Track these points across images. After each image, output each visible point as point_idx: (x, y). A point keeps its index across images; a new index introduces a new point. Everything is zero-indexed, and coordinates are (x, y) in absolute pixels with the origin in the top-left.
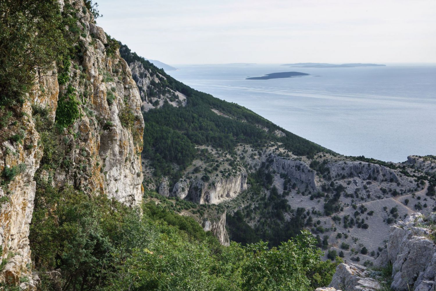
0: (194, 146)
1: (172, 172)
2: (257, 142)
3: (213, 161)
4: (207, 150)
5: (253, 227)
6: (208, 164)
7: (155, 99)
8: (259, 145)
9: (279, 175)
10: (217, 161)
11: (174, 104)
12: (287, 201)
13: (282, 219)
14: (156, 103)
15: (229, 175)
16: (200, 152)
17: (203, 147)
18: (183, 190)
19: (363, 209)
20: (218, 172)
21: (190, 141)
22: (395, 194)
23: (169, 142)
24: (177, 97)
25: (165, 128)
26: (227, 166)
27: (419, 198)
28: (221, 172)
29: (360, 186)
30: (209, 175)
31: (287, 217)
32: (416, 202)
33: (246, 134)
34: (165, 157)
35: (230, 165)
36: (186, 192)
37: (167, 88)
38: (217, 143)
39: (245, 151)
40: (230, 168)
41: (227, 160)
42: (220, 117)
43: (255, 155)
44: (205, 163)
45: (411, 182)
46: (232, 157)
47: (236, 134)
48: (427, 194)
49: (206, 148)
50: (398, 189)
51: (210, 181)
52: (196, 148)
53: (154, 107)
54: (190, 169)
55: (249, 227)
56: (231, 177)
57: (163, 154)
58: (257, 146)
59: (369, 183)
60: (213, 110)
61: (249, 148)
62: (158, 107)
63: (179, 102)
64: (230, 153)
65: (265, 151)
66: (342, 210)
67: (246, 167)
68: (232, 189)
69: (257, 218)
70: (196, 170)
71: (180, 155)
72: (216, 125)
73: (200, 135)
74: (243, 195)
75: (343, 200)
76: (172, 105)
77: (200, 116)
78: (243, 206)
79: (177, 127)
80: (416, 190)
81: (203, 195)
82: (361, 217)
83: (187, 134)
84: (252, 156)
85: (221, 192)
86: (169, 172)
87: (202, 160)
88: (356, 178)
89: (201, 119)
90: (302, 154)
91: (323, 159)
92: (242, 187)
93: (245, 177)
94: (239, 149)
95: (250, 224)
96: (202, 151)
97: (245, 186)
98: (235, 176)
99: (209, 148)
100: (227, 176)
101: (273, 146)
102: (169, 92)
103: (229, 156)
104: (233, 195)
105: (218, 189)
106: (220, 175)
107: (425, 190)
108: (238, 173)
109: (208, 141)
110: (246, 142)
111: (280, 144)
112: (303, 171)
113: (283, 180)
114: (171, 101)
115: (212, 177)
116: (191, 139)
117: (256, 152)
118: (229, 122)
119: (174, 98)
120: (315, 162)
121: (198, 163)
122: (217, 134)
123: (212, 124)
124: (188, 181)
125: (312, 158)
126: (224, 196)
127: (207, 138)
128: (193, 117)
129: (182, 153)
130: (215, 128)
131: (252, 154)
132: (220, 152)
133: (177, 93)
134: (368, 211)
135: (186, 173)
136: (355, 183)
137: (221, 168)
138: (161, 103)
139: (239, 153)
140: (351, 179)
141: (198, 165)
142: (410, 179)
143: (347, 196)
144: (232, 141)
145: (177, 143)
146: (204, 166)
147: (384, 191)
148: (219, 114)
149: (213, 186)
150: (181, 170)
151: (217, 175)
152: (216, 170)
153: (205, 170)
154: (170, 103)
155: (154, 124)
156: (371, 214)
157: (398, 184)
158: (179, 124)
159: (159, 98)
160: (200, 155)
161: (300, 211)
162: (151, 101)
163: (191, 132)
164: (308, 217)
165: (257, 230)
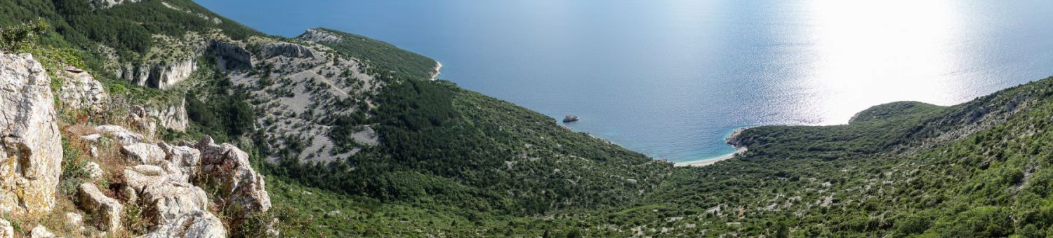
0: (150, 36)
1: (134, 59)
2: (202, 29)
3: (167, 47)
4: (162, 39)
5: (204, 102)
6: (164, 51)
8: (204, 33)
9: (221, 57)
10: (171, 48)
12: (229, 78)
13: (226, 94)
15: (182, 59)
16: (156, 41)
17: (159, 36)
18: (145, 74)
19: (288, 82)
20: (173, 58)
21: (147, 31)
22: (311, 67)
23: (131, 32)
25: (126, 20)
26: (179, 52)
27: (329, 68)
28: (176, 57)
29: (285, 63)
30: (165, 60)
31: (231, 92)
32: (328, 72)
33: (192, 22)
34: (128, 46)
35: (182, 50)
36: (147, 76)
38: (170, 32)
39: (193, 38)
40: (183, 53)
41: (179, 47)
42: (170, 9)
43: (201, 41)
44: (162, 49)
45: (322, 56)
46: (183, 43)
47: (185, 24)
48: (334, 65)
49: (161, 36)
50: (313, 62)
51: (167, 65)
52: (153, 37)
54: (149, 55)
55: (200, 102)
56: (184, 61)
57: (126, 44)
58: (202, 33)
59: (291, 60)
60: (164, 3)
61: (195, 35)
64: (181, 40)
65: (209, 38)
66: (273, 83)
67: (194, 51)
68: (185, 71)
69: (206, 95)
70: (154, 57)
71: (140, 44)
72: (168, 17)
73: (155, 26)
74: (193, 75)
75: (273, 76)
77: (154, 9)
78: (194, 85)
79: (136, 19)
80: (326, 62)
81: (161, 77)
82: (288, 88)
83: (144, 26)
84: (198, 42)
85: (176, 74)
86: (132, 59)
87: (158, 47)
88: (281, 56)
89: (155, 12)
90: (239, 39)
91: (255, 41)
92: (192, 68)
93: (195, 60)
94: (188, 36)
95: (201, 100)
96: (159, 40)
97: (195, 68)
98: (187, 60)
99: (164, 36)
100: (180, 60)
101: (215, 32)
103: (180, 43)
104: (186, 75)
105: (173, 71)
106: (175, 60)
107: (332, 62)
108: (189, 57)
109: (162, 30)
110: (192, 30)
111: (220, 30)
112: (241, 53)
113: (225, 61)
115: (168, 62)
116: (148, 29)
117: (202, 38)
118: (178, 14)
120: (249, 45)
121: (155, 50)
122: (169, 24)
123: (164, 16)
124: (148, 66)
125: (247, 42)
126: (179, 76)
127: (161, 27)
128: (149, 11)
129: (142, 43)
130: (166, 18)
131: (199, 41)
132: (173, 40)
134: (293, 82)
135: (146, 59)
136: (281, 60)
137: (175, 54)
139: (188, 39)
140: (278, 57)
141: (155, 52)
142: (320, 53)
143: (276, 72)
144: (181, 29)
145: (137, 34)
146: (161, 53)
147: (303, 65)
148: (169, 6)
149: (169, 69)
150: (141, 57)
151: (172, 60)
152: (171, 55)
153: (162, 56)
155: (117, 17)
156: (295, 85)
157: (314, 59)
158: (138, 17)
160: (157, 43)
161: (240, 86)
163: (147, 23)
164: (247, 92)
165: (207, 104)
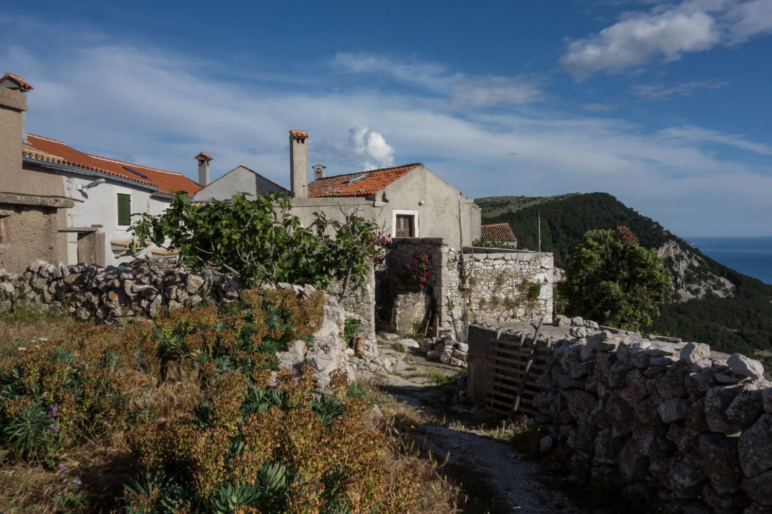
0: (753, 352)
7: (695, 287)
11: (719, 293)
14: (697, 292)
17: (766, 353)
24: (724, 285)
25: (710, 324)
37: (709, 273)
52: (756, 354)
53: (694, 297)
62: (700, 296)
63: (726, 291)
73: (760, 336)
76: (717, 295)
79: (727, 324)
83: (741, 334)
96: (766, 359)
102: (712, 278)
114: (715, 289)
116: (748, 342)
119: (719, 285)
127: (770, 341)
133: (722, 280)
138: (703, 292)
154: (714, 291)
159: (700, 285)
162: (689, 289)
163: (746, 331)
